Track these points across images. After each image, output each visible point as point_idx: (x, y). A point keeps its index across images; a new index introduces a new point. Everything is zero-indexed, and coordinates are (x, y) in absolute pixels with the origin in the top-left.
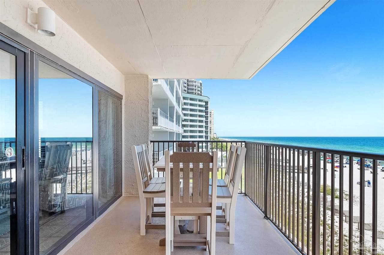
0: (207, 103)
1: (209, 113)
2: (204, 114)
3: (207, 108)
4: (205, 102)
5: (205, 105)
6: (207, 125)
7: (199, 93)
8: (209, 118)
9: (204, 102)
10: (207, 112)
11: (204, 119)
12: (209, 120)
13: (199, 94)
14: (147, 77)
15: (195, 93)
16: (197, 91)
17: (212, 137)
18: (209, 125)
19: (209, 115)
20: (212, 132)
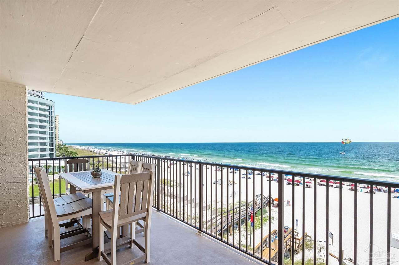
0: (51, 107)
1: (54, 119)
2: (48, 119)
3: (51, 113)
4: (49, 106)
5: (49, 109)
6: (52, 131)
7: (40, 94)
8: (54, 124)
9: (47, 106)
10: (52, 117)
11: (47, 125)
12: (54, 126)
13: (39, 96)
14: (24, 87)
15: (33, 94)
16: (36, 91)
17: (57, 144)
18: (54, 131)
19: (54, 121)
20: (57, 139)
